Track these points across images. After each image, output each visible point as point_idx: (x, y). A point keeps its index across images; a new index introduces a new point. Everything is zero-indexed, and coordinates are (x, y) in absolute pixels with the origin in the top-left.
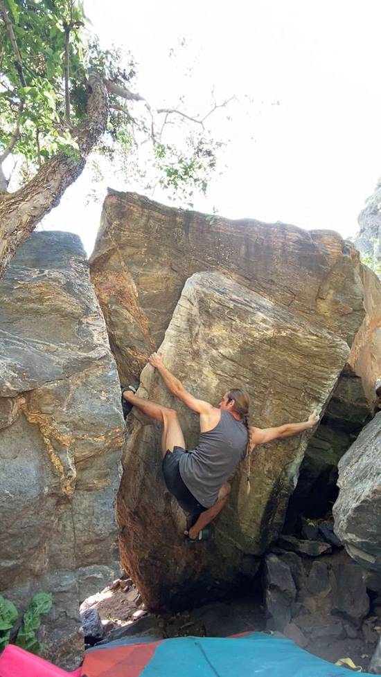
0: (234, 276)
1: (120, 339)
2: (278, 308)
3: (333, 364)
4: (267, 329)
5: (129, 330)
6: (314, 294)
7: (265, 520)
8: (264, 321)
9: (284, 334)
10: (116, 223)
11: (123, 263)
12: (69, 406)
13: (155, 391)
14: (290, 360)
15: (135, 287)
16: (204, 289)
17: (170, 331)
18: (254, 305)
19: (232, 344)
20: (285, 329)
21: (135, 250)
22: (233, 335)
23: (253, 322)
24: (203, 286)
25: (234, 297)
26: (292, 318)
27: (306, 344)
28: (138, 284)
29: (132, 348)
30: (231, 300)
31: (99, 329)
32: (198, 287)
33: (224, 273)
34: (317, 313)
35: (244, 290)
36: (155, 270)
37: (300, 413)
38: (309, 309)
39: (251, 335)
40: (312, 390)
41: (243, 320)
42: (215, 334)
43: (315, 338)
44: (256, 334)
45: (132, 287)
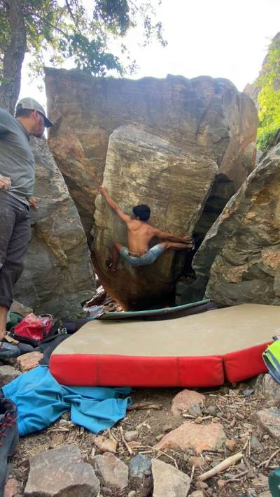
0: (142, 126)
1: (79, 182)
2: (171, 146)
3: (207, 178)
4: (164, 163)
5: (83, 175)
6: (194, 131)
7: (173, 267)
8: (162, 158)
9: (175, 164)
10: (57, 97)
11: (69, 128)
12: (55, 228)
13: (105, 210)
14: (179, 180)
15: (80, 144)
16: (122, 142)
17: (106, 173)
18: (154, 147)
19: (144, 176)
20: (176, 160)
21: (74, 116)
22: (144, 170)
23: (155, 160)
24: (120, 139)
25: (142, 143)
26: (180, 151)
27: (189, 168)
28: (81, 142)
29: (87, 187)
30: (140, 146)
31: (61, 184)
32: (117, 141)
33: (135, 125)
34: (197, 145)
35: (149, 135)
36: (90, 130)
37: (188, 210)
38: (192, 143)
39: (154, 169)
40: (194, 196)
41: (148, 159)
42: (134, 171)
43: (195, 163)
44: (157, 168)
45: (78, 145)
